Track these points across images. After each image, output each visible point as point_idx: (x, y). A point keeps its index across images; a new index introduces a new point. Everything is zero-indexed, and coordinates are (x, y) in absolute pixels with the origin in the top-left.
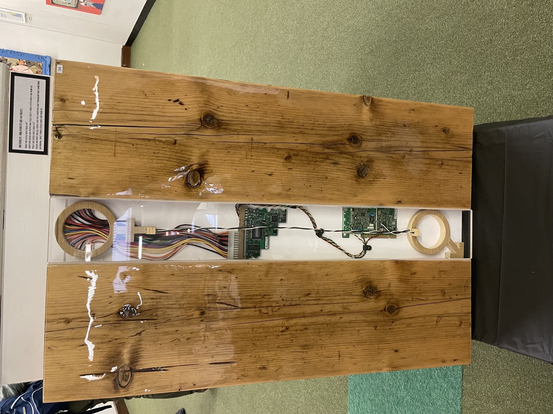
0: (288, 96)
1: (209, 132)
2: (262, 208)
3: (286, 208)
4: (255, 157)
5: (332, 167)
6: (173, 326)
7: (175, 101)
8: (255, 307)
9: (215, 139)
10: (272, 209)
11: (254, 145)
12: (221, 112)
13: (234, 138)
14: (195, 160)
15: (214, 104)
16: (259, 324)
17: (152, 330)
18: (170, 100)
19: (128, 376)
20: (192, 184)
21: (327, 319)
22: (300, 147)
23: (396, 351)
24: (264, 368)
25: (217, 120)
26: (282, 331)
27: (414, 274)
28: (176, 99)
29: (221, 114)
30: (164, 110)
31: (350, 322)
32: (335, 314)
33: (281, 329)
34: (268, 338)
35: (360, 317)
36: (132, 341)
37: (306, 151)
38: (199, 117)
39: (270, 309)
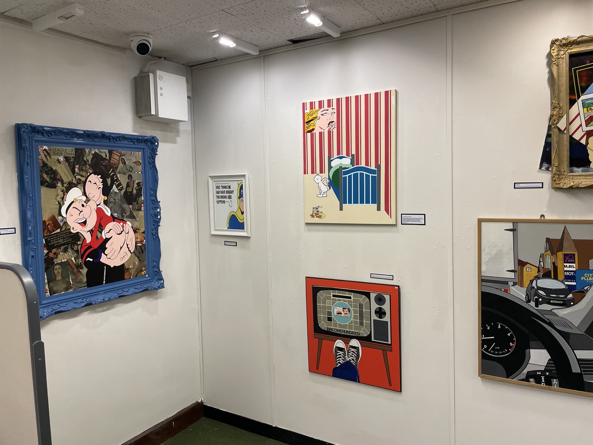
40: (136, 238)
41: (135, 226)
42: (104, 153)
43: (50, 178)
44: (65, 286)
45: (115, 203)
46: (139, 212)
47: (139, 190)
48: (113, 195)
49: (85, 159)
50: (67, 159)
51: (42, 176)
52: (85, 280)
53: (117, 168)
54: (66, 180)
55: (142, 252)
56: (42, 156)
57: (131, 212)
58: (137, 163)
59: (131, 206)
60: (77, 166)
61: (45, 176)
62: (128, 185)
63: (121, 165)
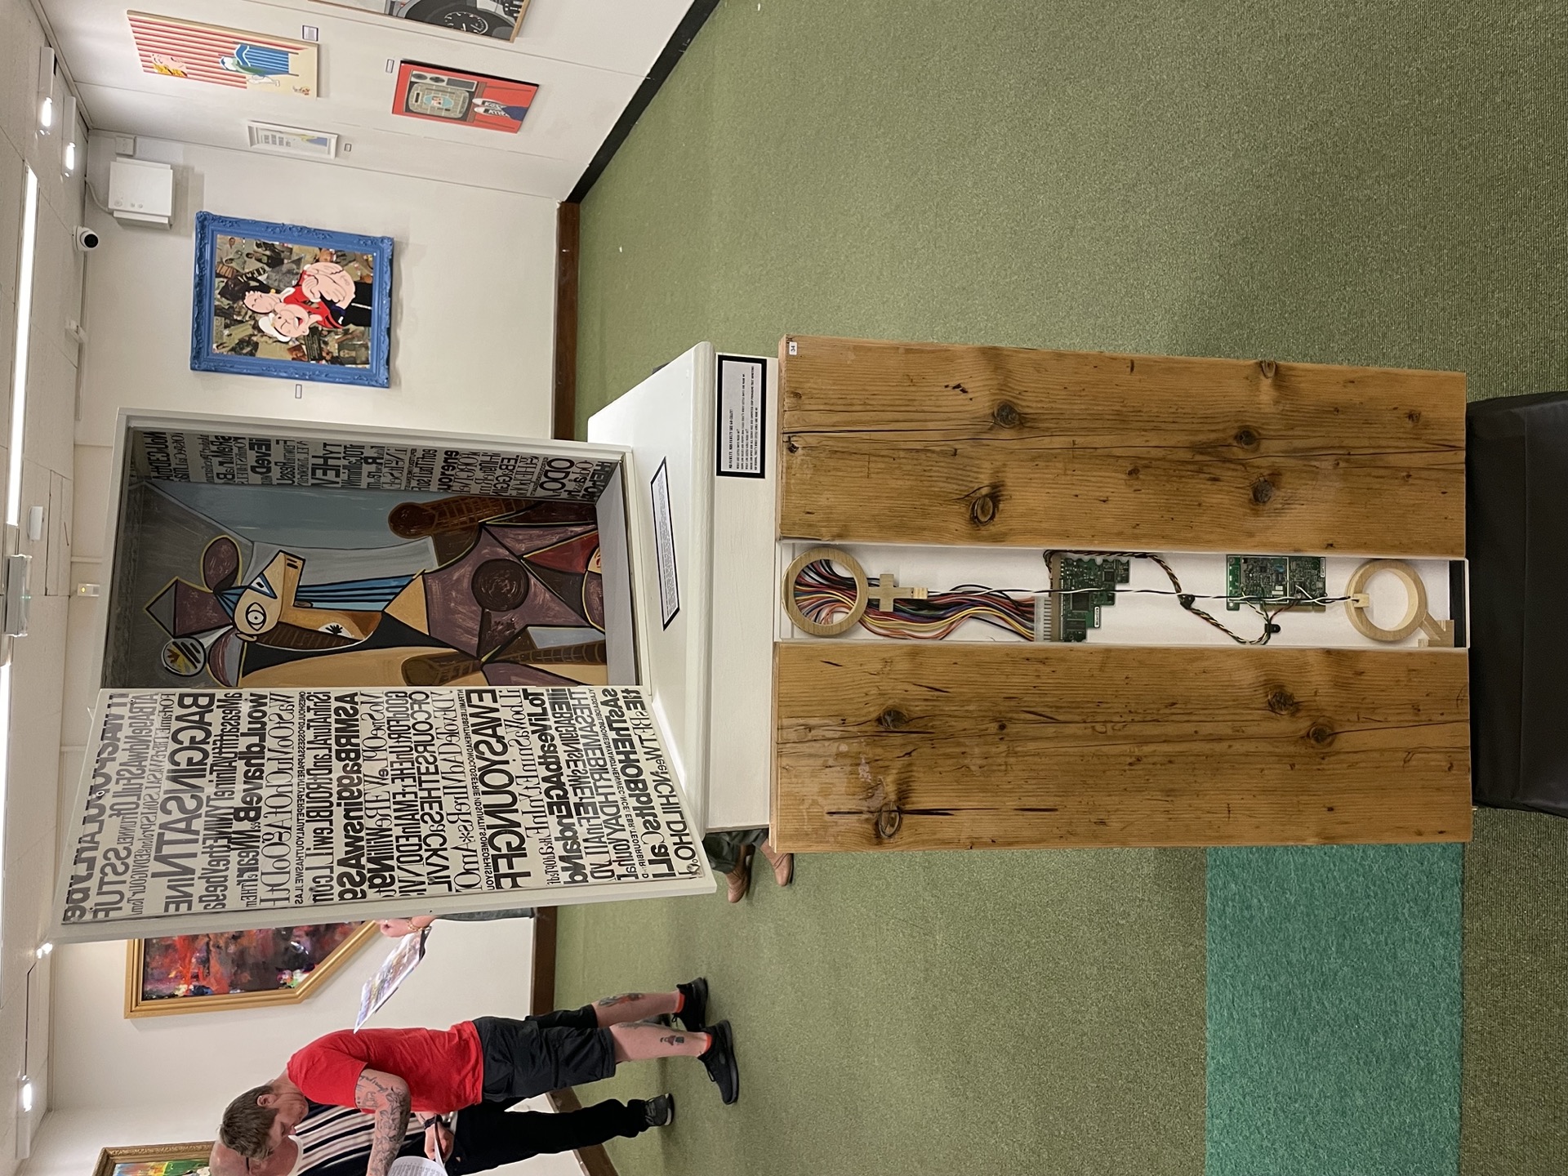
0: (1132, 369)
1: (1006, 434)
2: (1086, 558)
3: (1127, 558)
4: (1080, 473)
5: (1209, 485)
6: (959, 744)
7: (954, 388)
8: (1085, 722)
9: (1016, 445)
10: (1104, 561)
11: (1078, 452)
12: (1025, 400)
13: (1046, 442)
14: (985, 480)
15: (1013, 389)
16: (1093, 749)
17: (926, 750)
18: (947, 386)
19: (894, 819)
20: (983, 519)
21: (1206, 747)
22: (1155, 453)
23: (1331, 809)
24: (1103, 823)
25: (1019, 414)
26: (1130, 764)
27: (1362, 673)
28: (957, 383)
29: (1024, 404)
30: (939, 403)
31: (1247, 755)
32: (1220, 739)
33: (1129, 760)
34: (1108, 773)
35: (1264, 747)
36: (899, 764)
37: (1163, 459)
38: (991, 411)
39: (1109, 725)
40: (326, 260)
41: (312, 260)
42: (219, 283)
43: (247, 346)
44: (363, 349)
45: (280, 281)
46: (294, 250)
47: (267, 246)
48: (270, 282)
49: (227, 307)
50: (227, 326)
51: (246, 354)
52: (362, 328)
53: (237, 271)
54: (250, 331)
55: (344, 255)
56: (225, 351)
57: (293, 262)
58: (231, 244)
59: (286, 261)
60: (235, 317)
61: (245, 351)
62: (260, 260)
63: (233, 265)
